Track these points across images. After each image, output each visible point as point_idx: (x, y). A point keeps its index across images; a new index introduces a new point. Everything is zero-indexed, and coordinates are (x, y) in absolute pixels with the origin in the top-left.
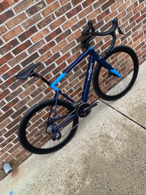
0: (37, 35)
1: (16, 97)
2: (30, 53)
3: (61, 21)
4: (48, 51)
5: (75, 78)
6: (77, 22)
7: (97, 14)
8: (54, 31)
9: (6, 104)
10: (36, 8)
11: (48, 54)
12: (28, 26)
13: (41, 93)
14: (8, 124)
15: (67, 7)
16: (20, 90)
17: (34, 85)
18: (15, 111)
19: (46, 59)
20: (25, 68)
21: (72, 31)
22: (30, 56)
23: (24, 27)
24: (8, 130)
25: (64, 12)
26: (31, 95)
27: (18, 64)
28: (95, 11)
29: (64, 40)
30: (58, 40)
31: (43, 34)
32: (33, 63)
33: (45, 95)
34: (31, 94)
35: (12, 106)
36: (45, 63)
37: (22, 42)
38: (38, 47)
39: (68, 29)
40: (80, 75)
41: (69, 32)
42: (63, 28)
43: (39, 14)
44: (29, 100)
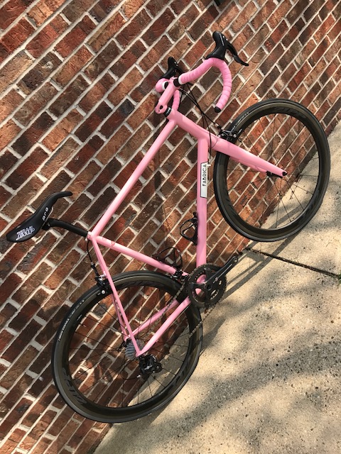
0: (55, 132)
1: (39, 288)
2: (48, 177)
3: (102, 87)
4: (90, 160)
5: (169, 211)
6: (140, 79)
7: (184, 51)
8: (92, 114)
9: (17, 310)
10: (39, 72)
11: (90, 169)
12: (30, 116)
14: (34, 361)
15: (108, 54)
16: (44, 268)
17: (73, 249)
18: (44, 323)
19: (89, 181)
21: (133, 102)
22: (51, 184)
23: (21, 120)
24: (35, 376)
25: (106, 66)
26: (74, 276)
27: (26, 207)
28: (177, 45)
29: (120, 127)
30: (106, 131)
31: (68, 126)
34: (71, 272)
35: (33, 314)
36: (89, 190)
37: (23, 156)
38: (65, 159)
39: (123, 101)
41: (128, 106)
42: (112, 102)
43: (49, 84)
44: (72, 289)
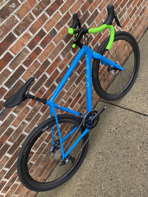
0: (16, 44)
1: (9, 127)
2: (13, 69)
3: (41, 21)
4: (35, 60)
5: (71, 85)
6: (60, 18)
7: (80, 5)
8: (36, 35)
10: (8, 9)
11: (35, 64)
12: (3, 34)
13: (37, 113)
14: (7, 163)
15: (45, 2)
16: (12, 117)
17: (26, 106)
18: (11, 144)
19: (34, 71)
20: (11, 89)
21: (57, 30)
22: (15, 73)
24: (7, 170)
25: (44, 9)
27: (1, 86)
29: (50, 43)
30: (43, 45)
31: (24, 42)
32: (20, 80)
33: (42, 114)
34: (25, 118)
35: (6, 140)
36: (34, 76)
38: (22, 59)
39: (52, 29)
40: (75, 79)
41: (54, 32)
42: (46, 29)
43: (13, 17)
44: (25, 126)
